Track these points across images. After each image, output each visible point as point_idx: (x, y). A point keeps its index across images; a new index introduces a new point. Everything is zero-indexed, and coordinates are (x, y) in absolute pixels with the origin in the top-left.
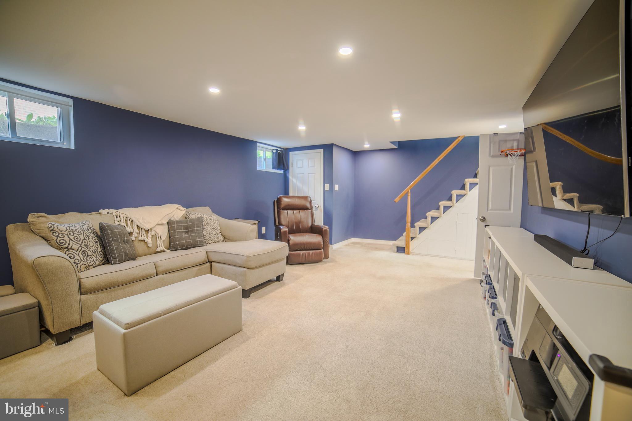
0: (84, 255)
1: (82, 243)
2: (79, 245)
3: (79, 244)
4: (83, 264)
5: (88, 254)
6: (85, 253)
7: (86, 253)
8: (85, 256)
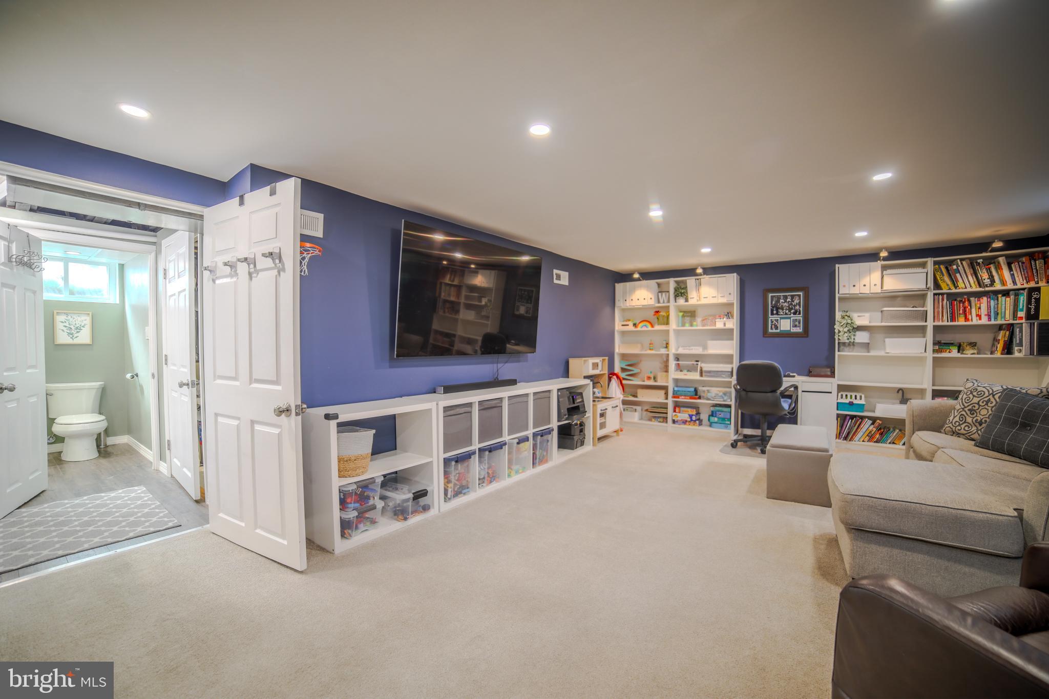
0: (961, 419)
1: (968, 406)
2: (963, 407)
3: (964, 405)
4: (949, 427)
5: (966, 420)
6: (962, 417)
7: (964, 417)
8: (962, 421)
